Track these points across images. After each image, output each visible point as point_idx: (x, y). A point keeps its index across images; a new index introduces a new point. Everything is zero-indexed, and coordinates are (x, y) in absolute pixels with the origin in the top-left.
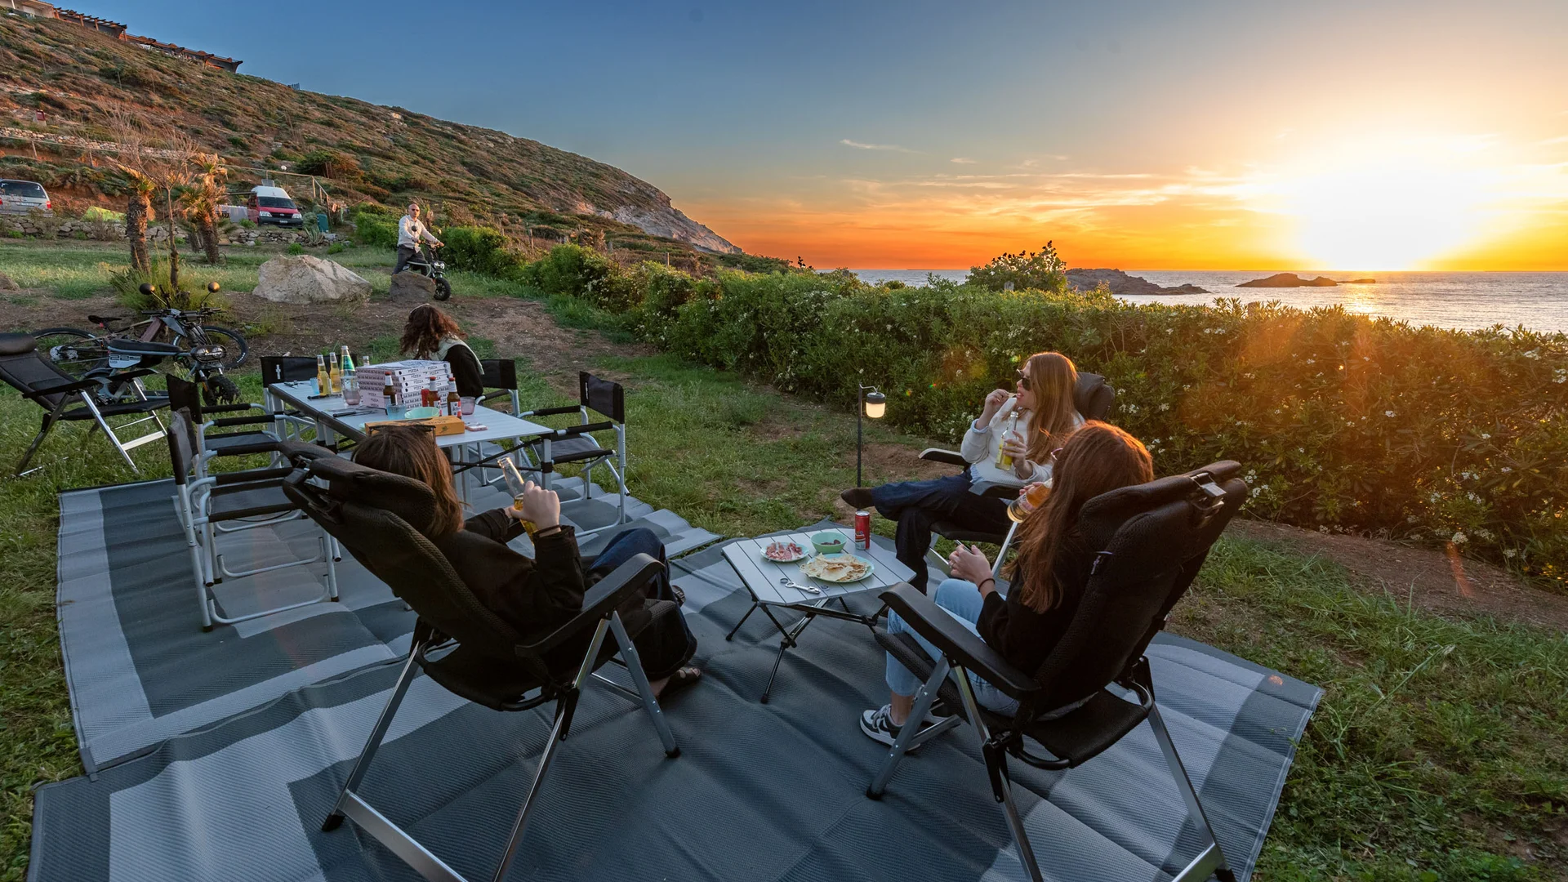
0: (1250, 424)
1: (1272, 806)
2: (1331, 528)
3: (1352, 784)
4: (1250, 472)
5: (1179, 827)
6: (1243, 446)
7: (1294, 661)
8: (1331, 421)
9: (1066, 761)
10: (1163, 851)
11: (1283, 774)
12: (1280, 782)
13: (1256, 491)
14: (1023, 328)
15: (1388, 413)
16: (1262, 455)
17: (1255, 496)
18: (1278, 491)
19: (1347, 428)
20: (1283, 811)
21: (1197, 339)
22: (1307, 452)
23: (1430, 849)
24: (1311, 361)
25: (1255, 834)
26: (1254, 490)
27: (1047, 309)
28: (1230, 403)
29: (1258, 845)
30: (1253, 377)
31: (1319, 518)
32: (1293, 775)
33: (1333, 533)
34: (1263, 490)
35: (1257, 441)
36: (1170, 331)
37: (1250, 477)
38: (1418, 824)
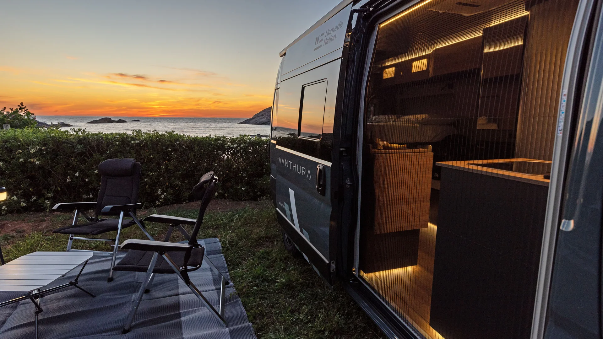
0: (156, 173)
1: (226, 265)
2: (185, 202)
3: (234, 253)
4: (159, 190)
5: (212, 281)
6: (155, 182)
7: (205, 236)
8: (179, 167)
9: (198, 266)
10: (214, 288)
11: (223, 257)
12: (224, 259)
13: (163, 196)
14: (39, 147)
15: (194, 162)
16: (161, 184)
17: (163, 198)
18: (170, 194)
19: (184, 169)
20: (228, 265)
21: (129, 145)
22: (175, 179)
23: (252, 257)
24: (170, 149)
25: (226, 272)
26: (162, 196)
27: (51, 137)
28: (147, 168)
29: (228, 274)
30: (153, 157)
31: (182, 199)
32: (225, 257)
33: (187, 203)
34: (165, 195)
35: (159, 179)
36: (117, 143)
37: (160, 192)
38: (248, 254)
